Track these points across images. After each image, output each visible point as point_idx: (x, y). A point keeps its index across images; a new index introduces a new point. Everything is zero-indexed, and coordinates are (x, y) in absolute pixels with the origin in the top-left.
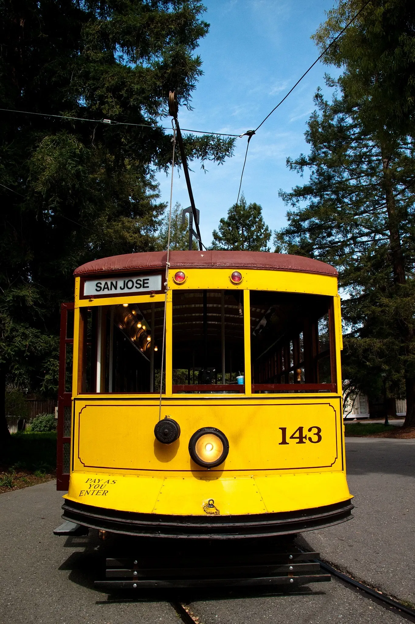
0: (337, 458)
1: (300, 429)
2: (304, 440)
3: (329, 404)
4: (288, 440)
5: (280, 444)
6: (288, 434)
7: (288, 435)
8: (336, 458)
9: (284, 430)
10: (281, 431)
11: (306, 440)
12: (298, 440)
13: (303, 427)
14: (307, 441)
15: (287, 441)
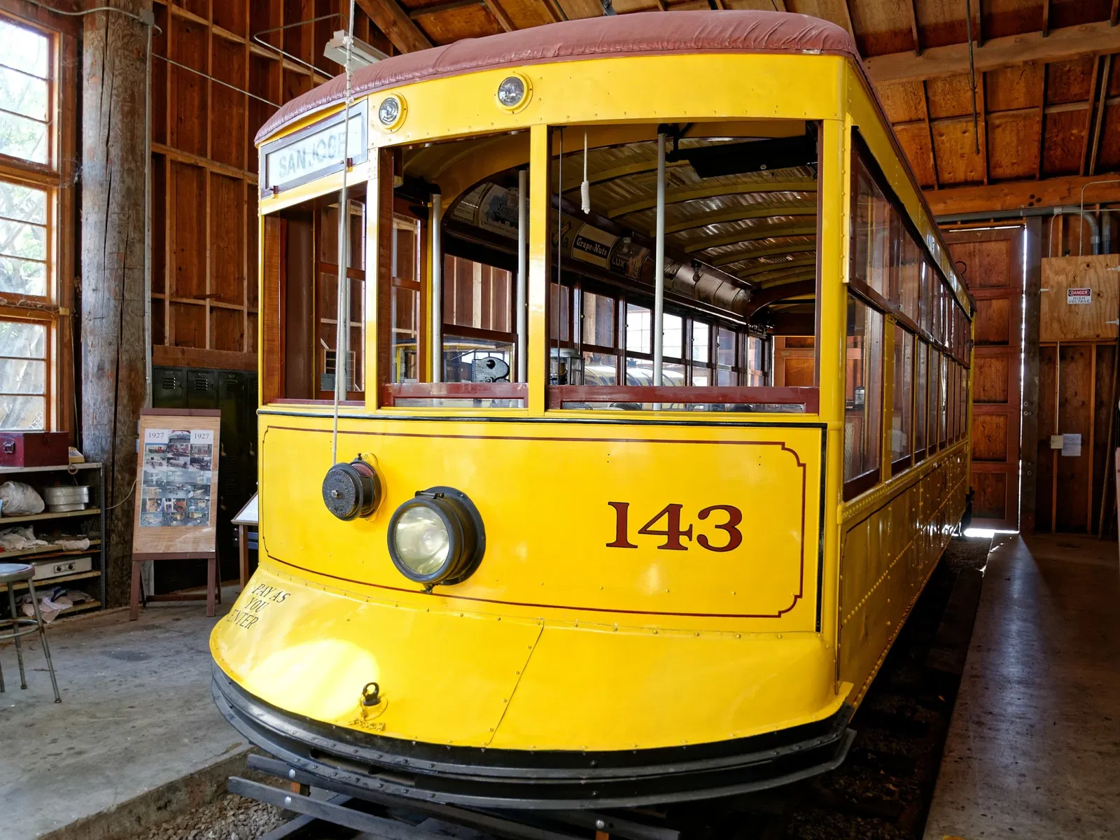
0: (800, 596)
1: (673, 511)
2: (683, 540)
3: (783, 444)
4: (632, 536)
5: (608, 545)
6: (635, 522)
7: (634, 525)
8: (796, 597)
9: (622, 509)
10: (613, 511)
11: (691, 540)
12: (664, 540)
13: (681, 506)
14: (694, 545)
15: (630, 540)
